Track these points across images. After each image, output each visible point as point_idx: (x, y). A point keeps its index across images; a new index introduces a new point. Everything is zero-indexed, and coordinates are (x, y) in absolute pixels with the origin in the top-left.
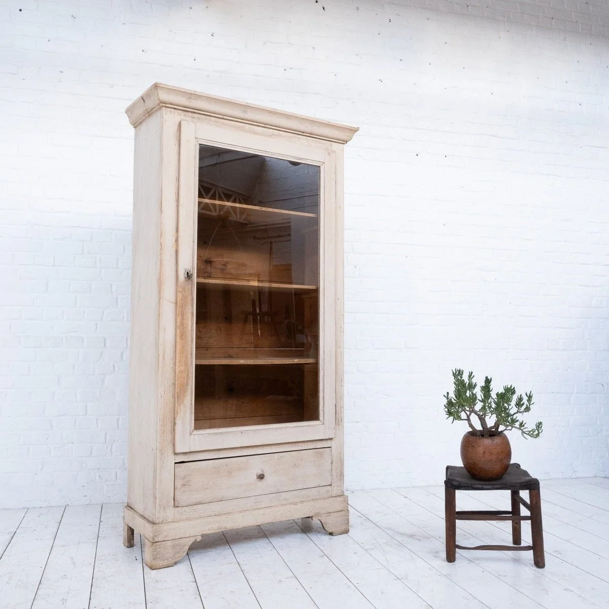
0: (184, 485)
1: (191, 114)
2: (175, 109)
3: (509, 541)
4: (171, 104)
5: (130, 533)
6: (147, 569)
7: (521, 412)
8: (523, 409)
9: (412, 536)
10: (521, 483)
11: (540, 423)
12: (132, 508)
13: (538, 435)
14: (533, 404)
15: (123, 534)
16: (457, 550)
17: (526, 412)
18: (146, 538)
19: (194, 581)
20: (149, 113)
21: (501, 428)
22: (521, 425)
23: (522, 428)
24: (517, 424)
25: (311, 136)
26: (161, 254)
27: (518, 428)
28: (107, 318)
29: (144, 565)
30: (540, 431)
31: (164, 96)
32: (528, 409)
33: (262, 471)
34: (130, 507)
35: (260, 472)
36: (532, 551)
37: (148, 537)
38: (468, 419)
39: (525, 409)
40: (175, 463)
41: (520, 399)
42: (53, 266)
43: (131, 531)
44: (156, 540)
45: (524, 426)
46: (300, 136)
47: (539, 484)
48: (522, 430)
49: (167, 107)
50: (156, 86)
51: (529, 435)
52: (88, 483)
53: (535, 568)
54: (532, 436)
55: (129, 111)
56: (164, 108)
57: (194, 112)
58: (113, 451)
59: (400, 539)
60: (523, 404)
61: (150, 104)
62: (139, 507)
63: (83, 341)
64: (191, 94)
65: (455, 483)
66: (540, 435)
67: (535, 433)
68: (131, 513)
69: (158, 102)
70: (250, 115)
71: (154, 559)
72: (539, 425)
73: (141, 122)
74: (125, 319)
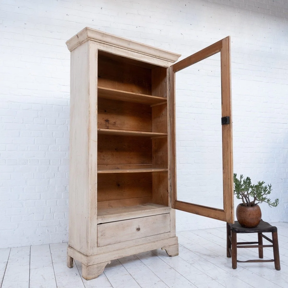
0: (102, 235)
1: (103, 44)
2: (95, 41)
3: (256, 256)
4: (93, 39)
5: (71, 260)
6: (84, 280)
7: (265, 194)
8: (267, 192)
9: (209, 256)
10: (268, 229)
11: (278, 199)
12: (72, 248)
13: (276, 205)
14: (272, 190)
15: (67, 260)
16: (238, 263)
17: (268, 194)
18: (83, 264)
19: (111, 285)
20: (81, 44)
21: (256, 202)
22: (268, 200)
23: (269, 202)
24: (266, 200)
25: (159, 58)
26: (89, 116)
27: (267, 202)
28: (51, 149)
29: (82, 278)
30: (278, 203)
31: (90, 34)
32: (269, 193)
33: (139, 226)
34: (71, 247)
35: (138, 227)
36: (274, 262)
37: (84, 263)
38: (242, 198)
39: (268, 192)
40: (98, 224)
41: (266, 188)
42: (23, 123)
43: (72, 259)
44: (89, 265)
45: (269, 201)
46: (154, 58)
47: (277, 229)
48: (269, 203)
49: (92, 40)
50: (86, 29)
51: (272, 205)
52: (41, 234)
53: (275, 270)
54: (274, 206)
55: (68, 43)
56: (90, 40)
57: (104, 44)
58: (54, 217)
59: (205, 257)
60: (267, 190)
61: (81, 39)
62: (77, 247)
63: (38, 161)
64: (104, 34)
65: (237, 230)
66: (278, 205)
67: (276, 204)
68: (72, 250)
69: (86, 37)
70: (131, 46)
71: (88, 275)
72: (277, 200)
73: (75, 49)
74: (60, 150)
